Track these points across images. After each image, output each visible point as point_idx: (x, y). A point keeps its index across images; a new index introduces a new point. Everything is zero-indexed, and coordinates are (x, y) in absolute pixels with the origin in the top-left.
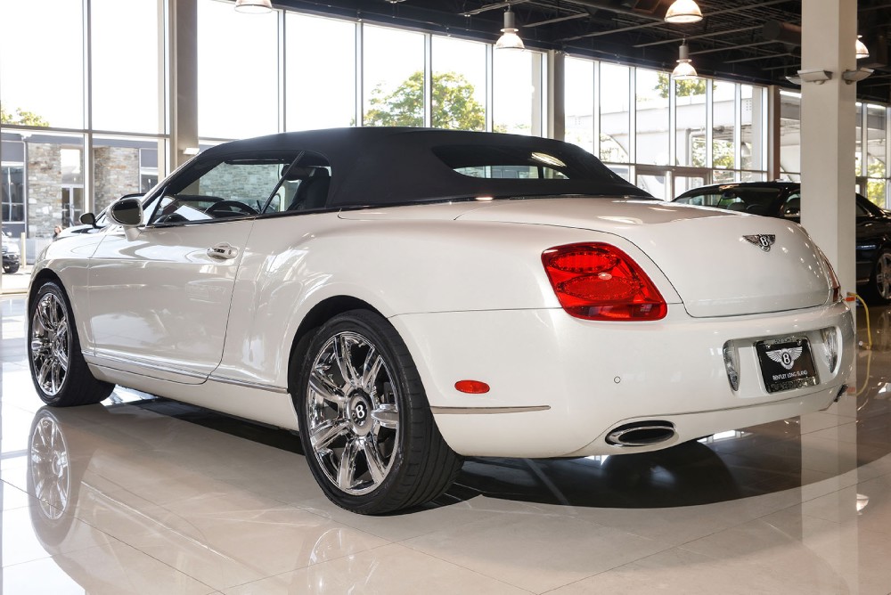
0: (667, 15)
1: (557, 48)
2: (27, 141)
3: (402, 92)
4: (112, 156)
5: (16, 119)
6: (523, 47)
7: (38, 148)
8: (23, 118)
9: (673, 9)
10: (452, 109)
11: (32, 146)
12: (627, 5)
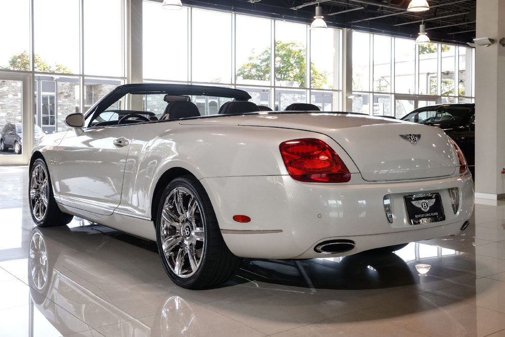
0: (409, 7)
1: (348, 27)
2: (57, 80)
3: (266, 53)
4: (103, 89)
5: (53, 69)
6: (326, 26)
7: (63, 85)
8: (57, 68)
9: (411, 4)
10: (295, 62)
11: (60, 84)
12: (385, 2)
